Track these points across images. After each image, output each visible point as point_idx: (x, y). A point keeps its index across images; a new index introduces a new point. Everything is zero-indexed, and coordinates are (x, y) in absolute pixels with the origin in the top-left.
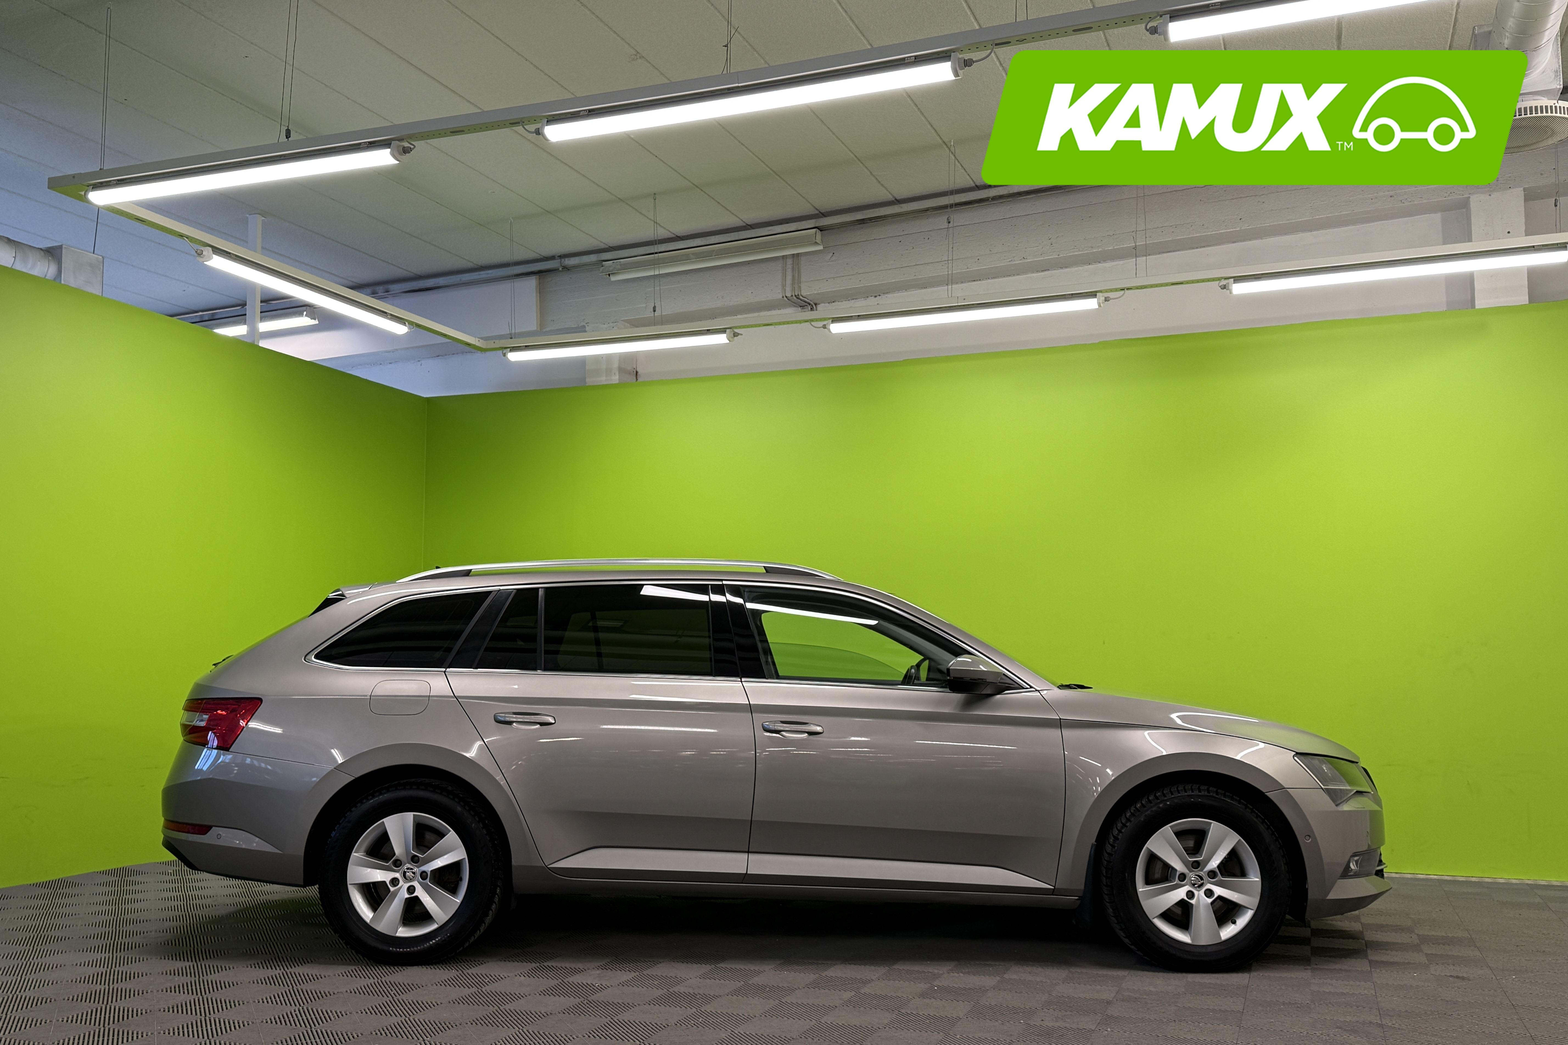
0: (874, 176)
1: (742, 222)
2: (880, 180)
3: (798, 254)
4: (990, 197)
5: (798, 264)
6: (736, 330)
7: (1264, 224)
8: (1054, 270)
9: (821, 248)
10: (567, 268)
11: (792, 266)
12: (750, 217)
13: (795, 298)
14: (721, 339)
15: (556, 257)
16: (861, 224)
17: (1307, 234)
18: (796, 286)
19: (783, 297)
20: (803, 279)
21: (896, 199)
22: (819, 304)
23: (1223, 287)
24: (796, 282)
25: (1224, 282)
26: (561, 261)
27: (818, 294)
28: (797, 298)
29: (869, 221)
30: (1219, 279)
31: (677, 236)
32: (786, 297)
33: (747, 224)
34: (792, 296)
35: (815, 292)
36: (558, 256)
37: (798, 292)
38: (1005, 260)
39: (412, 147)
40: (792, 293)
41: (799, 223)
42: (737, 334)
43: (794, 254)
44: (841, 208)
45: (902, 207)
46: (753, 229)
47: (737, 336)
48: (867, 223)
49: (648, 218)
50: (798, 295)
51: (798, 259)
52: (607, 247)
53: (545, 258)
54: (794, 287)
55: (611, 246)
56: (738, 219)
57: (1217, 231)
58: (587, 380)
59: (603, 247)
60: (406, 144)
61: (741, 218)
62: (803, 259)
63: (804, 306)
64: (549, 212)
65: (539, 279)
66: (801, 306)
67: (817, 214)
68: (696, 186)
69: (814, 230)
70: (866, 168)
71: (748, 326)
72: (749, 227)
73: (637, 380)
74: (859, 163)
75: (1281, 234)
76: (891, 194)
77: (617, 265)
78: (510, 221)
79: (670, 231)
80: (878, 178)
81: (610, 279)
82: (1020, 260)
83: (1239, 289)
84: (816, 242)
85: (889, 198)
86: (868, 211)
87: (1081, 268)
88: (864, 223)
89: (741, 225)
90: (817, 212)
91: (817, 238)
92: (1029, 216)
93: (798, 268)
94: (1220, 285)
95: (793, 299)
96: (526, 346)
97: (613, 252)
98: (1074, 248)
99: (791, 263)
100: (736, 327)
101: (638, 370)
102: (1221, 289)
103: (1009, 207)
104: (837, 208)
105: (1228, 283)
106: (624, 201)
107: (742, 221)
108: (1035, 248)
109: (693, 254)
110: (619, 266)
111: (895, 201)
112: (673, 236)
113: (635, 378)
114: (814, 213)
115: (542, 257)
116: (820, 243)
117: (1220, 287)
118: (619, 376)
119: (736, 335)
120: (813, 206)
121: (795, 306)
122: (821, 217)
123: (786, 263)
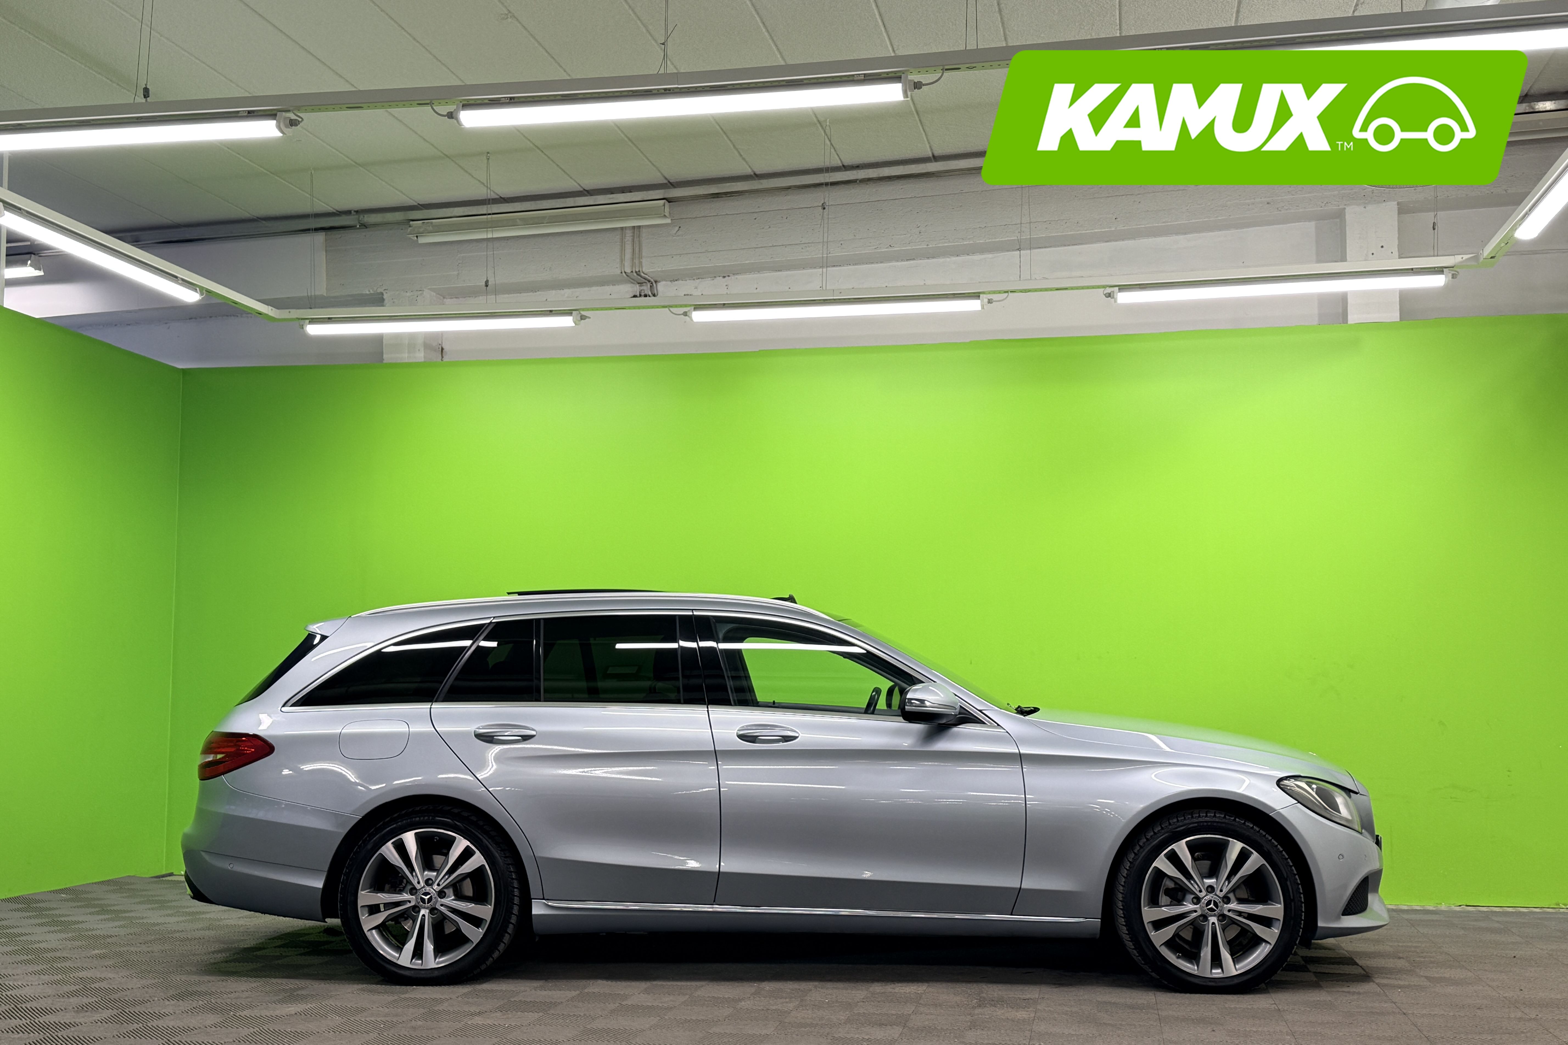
0: (737, 150)
1: (579, 187)
2: (742, 154)
3: (639, 227)
4: (858, 179)
5: (639, 237)
6: (583, 313)
7: (1140, 225)
8: (920, 259)
9: (668, 221)
10: (365, 226)
11: (631, 238)
12: (589, 183)
13: (635, 274)
14: (567, 322)
15: (352, 212)
16: (713, 198)
17: (1181, 237)
18: (637, 261)
19: (621, 273)
20: (644, 254)
21: (755, 174)
22: (660, 282)
23: (1107, 295)
24: (637, 256)
25: (1109, 290)
26: (359, 217)
27: (662, 271)
28: (638, 275)
29: (724, 196)
30: (1104, 287)
31: (501, 197)
32: (625, 273)
33: (584, 190)
34: (632, 272)
35: (659, 270)
36: (355, 211)
37: (639, 268)
38: (870, 246)
39: (300, 120)
40: (632, 269)
41: (645, 192)
42: (585, 317)
43: (634, 226)
44: (693, 179)
45: (762, 184)
46: (591, 195)
47: (585, 319)
48: (722, 197)
49: (473, 176)
50: (639, 271)
51: (640, 231)
52: (416, 204)
53: (338, 213)
54: (635, 263)
55: (420, 203)
56: (575, 184)
57: (1093, 230)
58: (385, 356)
59: (412, 204)
60: (293, 117)
61: (580, 183)
62: (644, 230)
63: (642, 283)
64: (359, 165)
65: (326, 235)
66: (638, 283)
67: (666, 184)
68: (538, 148)
69: (662, 202)
70: (730, 140)
71: (597, 309)
72: (586, 193)
73: (442, 357)
74: (724, 136)
75: (1155, 236)
76: (751, 169)
77: (429, 226)
78: (310, 172)
79: (494, 192)
80: (741, 151)
81: (417, 241)
82: (886, 248)
83: (1124, 298)
84: (665, 216)
85: (749, 171)
86: (724, 184)
87: (948, 259)
88: (718, 197)
89: (578, 190)
90: (665, 182)
91: (665, 211)
92: (897, 200)
93: (640, 242)
94: (1105, 293)
95: (634, 276)
96: (329, 318)
97: (423, 211)
98: (944, 239)
99: (631, 234)
100: (583, 310)
101: (444, 347)
102: (1106, 297)
103: (874, 190)
104: (690, 179)
105: (1113, 291)
106: (449, 157)
107: (580, 185)
108: (902, 236)
109: (520, 219)
110: (431, 227)
111: (754, 176)
112: (498, 197)
113: (440, 356)
114: (661, 182)
115: (335, 211)
116: (668, 216)
117: (1105, 295)
118: (424, 352)
119: (583, 318)
120: (662, 174)
121: (632, 283)
122: (669, 188)
123: (625, 235)
